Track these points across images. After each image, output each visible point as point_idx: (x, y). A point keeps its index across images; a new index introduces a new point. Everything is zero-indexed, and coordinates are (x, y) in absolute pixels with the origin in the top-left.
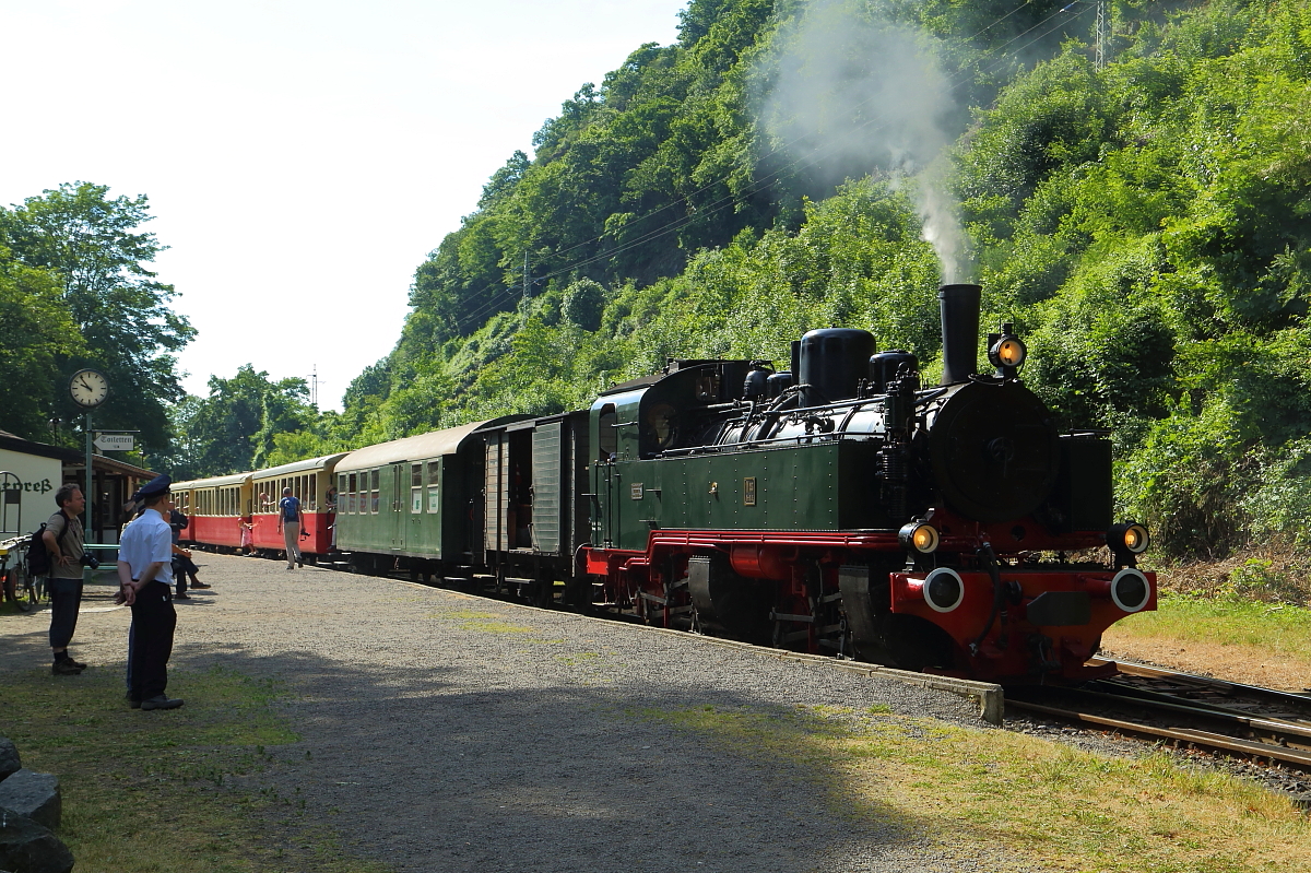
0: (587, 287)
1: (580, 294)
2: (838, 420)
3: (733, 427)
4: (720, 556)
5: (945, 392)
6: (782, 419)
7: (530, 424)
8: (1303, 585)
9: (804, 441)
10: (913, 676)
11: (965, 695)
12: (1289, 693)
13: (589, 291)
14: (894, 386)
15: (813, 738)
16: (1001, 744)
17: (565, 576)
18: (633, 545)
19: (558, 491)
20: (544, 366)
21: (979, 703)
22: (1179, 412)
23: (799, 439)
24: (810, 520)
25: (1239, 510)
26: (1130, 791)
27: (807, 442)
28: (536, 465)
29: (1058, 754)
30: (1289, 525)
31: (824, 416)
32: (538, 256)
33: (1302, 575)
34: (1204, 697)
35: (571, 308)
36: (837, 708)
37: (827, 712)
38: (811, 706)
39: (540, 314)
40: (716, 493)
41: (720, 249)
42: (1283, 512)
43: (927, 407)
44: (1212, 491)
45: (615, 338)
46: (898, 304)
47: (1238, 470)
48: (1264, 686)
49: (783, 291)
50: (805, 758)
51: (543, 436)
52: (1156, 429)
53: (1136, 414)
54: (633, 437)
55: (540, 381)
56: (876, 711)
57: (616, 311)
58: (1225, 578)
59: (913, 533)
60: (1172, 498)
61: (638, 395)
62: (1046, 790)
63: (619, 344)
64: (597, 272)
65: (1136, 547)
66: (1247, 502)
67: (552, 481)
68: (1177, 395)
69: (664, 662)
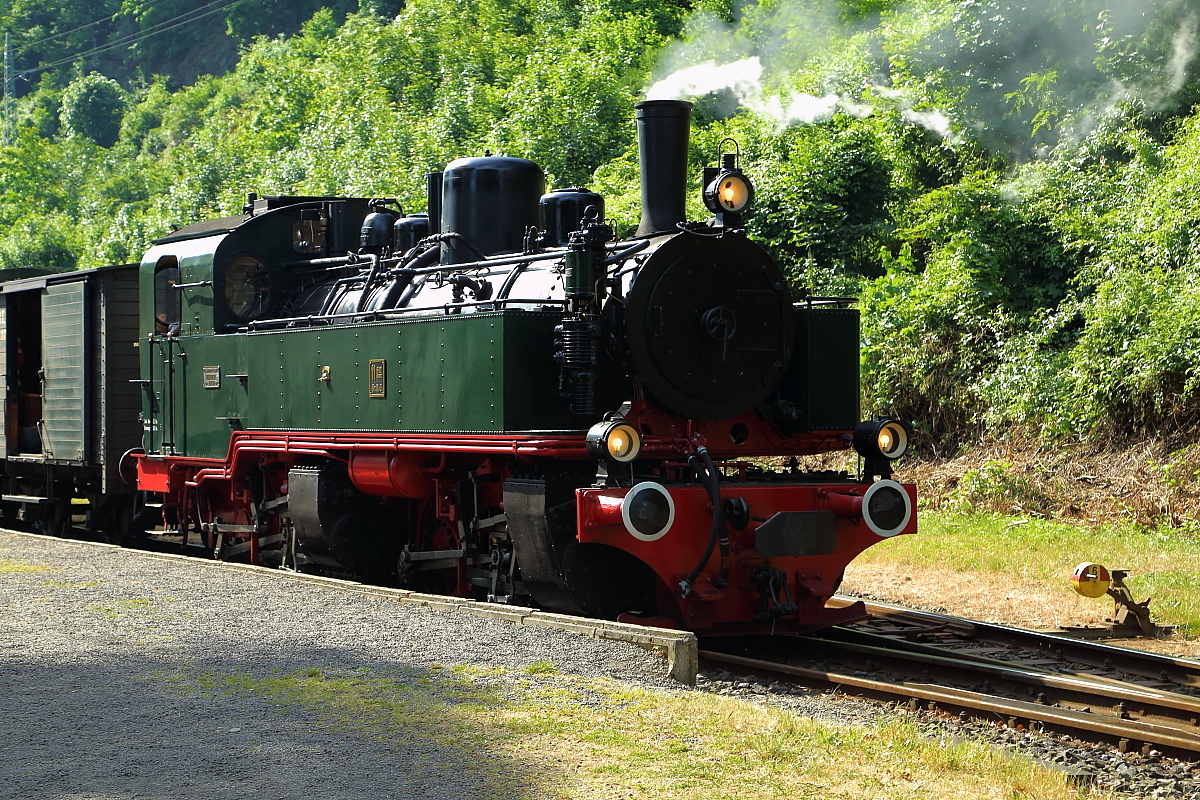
0: (97, 86)
1: (87, 95)
2: (497, 283)
3: (347, 290)
4: (333, 466)
5: (647, 245)
6: (417, 279)
7: (38, 283)
8: (1050, 492)
9: (451, 310)
10: (579, 622)
11: (648, 647)
12: (1041, 632)
13: (101, 91)
14: (578, 237)
15: (458, 710)
16: (700, 711)
17: (92, 491)
18: (205, 450)
19: (81, 377)
20: (38, 196)
21: (666, 656)
22: (899, 270)
23: (446, 308)
24: (463, 420)
25: (971, 396)
26: (868, 770)
27: (454, 312)
28: (48, 340)
29: (774, 722)
30: (1033, 414)
31: (477, 276)
32: (24, 39)
33: (1048, 478)
34: (939, 640)
35: (75, 115)
36: (483, 668)
37: (474, 673)
38: (450, 666)
39: (29, 123)
40: (328, 381)
41: (286, 39)
42: (1026, 397)
43: (621, 266)
44: (938, 371)
45: (140, 158)
46: (533, 122)
47: (971, 343)
48: (1012, 625)
49: (376, 100)
50: (450, 738)
51: (59, 299)
52: (869, 292)
53: (842, 271)
54: (205, 301)
55: (34, 217)
56: (535, 671)
57: (140, 120)
58: (953, 483)
59: (607, 435)
60: (888, 381)
61: (210, 246)
62: (764, 771)
63: (145, 166)
64: (109, 64)
65: (891, 451)
66: (981, 386)
67: (72, 362)
68: (895, 247)
69: (242, 609)
